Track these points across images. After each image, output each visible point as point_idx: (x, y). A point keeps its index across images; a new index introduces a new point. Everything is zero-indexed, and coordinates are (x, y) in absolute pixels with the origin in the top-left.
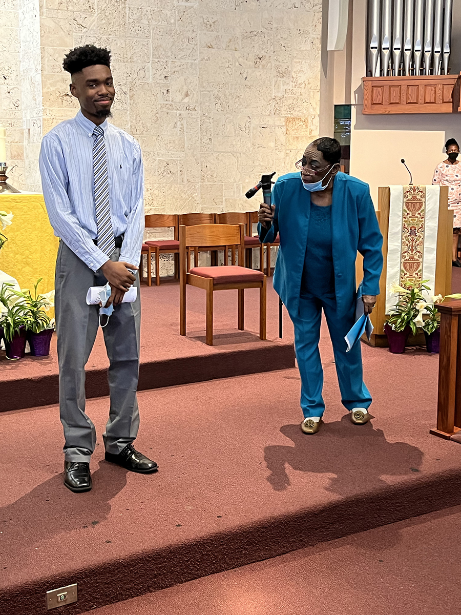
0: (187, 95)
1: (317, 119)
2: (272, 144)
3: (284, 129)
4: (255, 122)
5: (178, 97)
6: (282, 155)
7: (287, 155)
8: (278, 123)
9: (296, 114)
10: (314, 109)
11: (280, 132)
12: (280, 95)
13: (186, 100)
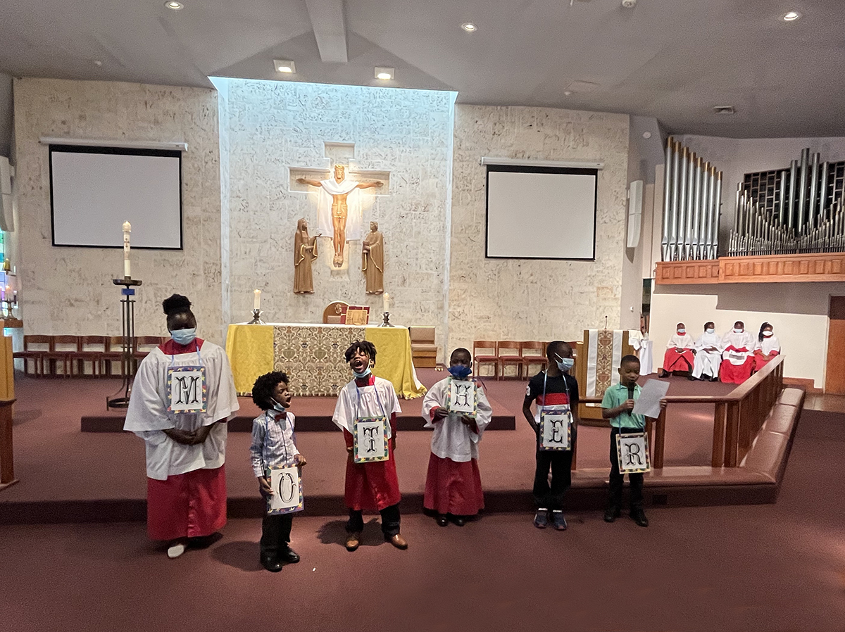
0: (532, 275)
1: (620, 288)
2: (587, 303)
3: (596, 294)
4: (576, 289)
5: (527, 276)
6: (595, 308)
7: (598, 309)
8: (592, 290)
9: (604, 285)
10: (618, 282)
11: (593, 296)
12: (594, 274)
13: (532, 278)
